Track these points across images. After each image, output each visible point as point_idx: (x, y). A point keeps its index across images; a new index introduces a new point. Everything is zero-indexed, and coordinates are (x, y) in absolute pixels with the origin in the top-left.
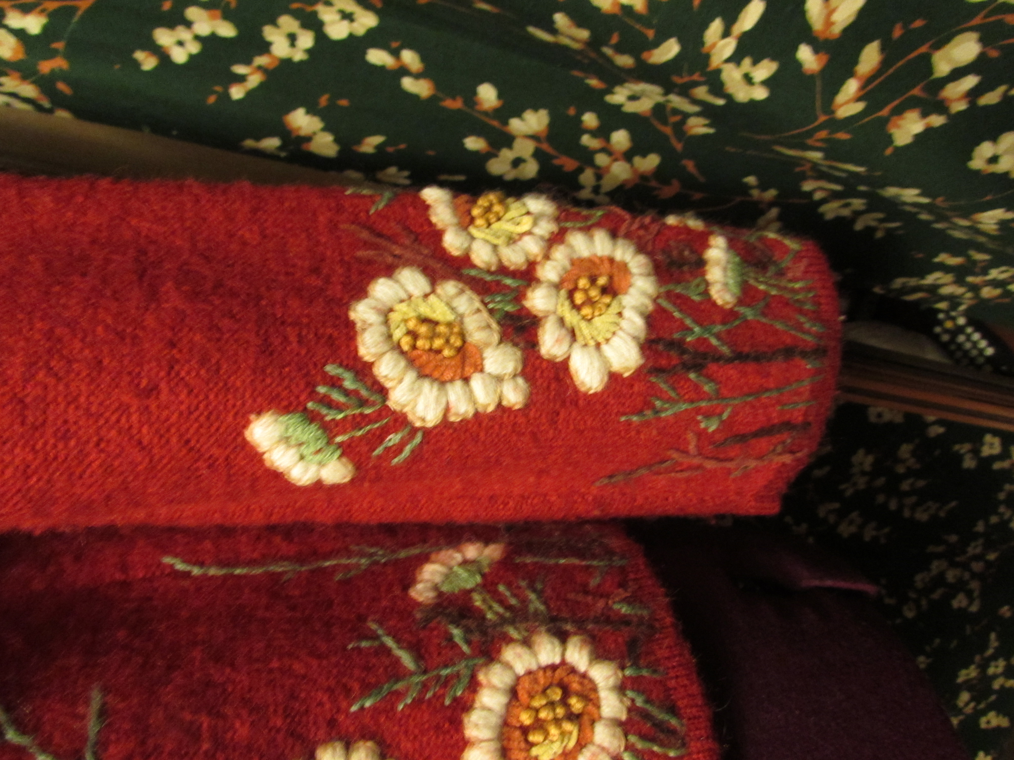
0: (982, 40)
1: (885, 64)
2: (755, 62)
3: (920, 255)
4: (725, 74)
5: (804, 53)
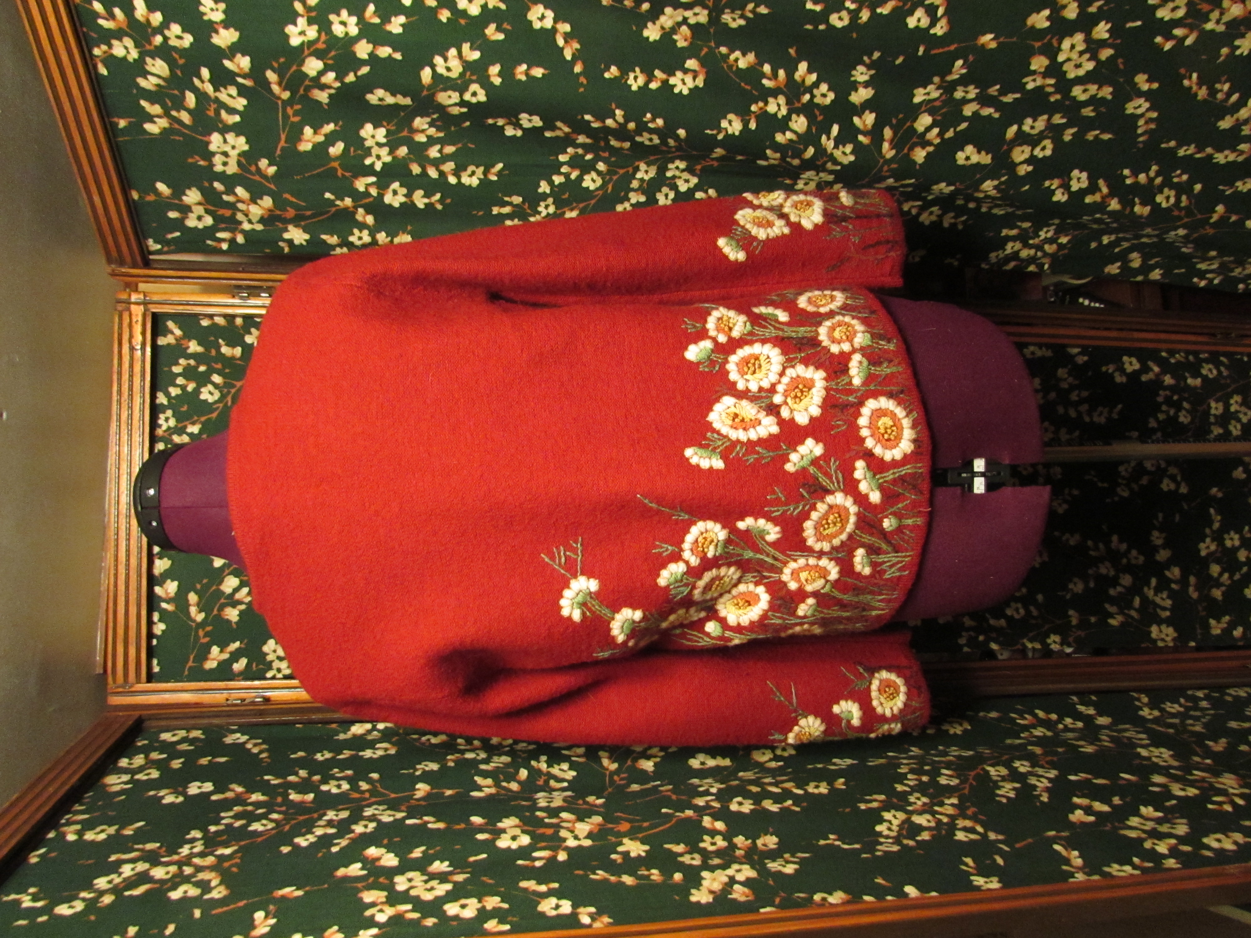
0: (930, 115)
1: (895, 134)
2: (844, 146)
3: (991, 234)
4: (835, 155)
5: (861, 138)
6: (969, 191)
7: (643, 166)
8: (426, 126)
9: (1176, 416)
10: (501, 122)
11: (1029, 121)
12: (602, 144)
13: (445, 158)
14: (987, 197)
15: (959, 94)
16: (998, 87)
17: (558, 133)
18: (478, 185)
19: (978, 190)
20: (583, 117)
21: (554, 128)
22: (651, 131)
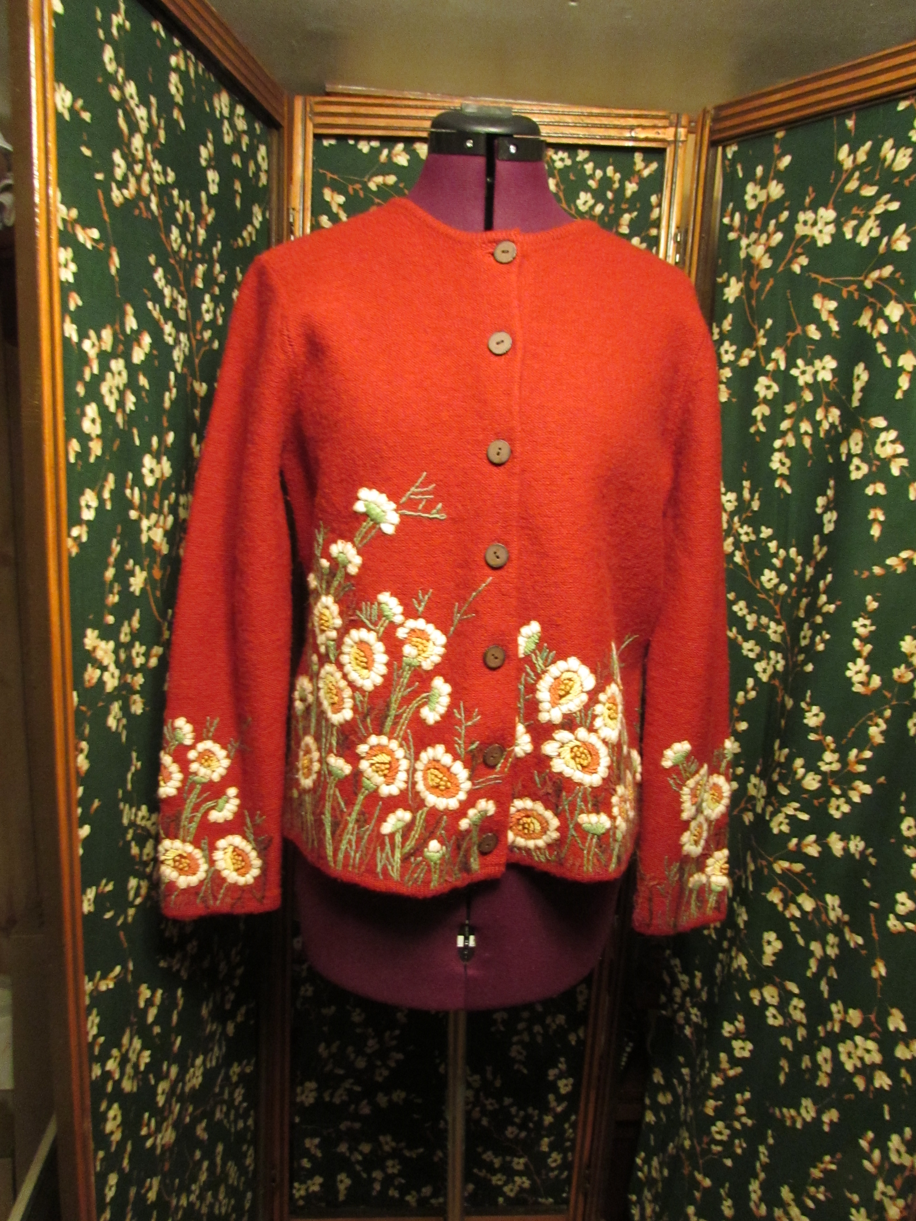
0: (814, 910)
1: (797, 874)
2: (788, 824)
3: (697, 962)
4: (780, 815)
5: (795, 841)
6: (738, 942)
7: (781, 629)
8: (831, 420)
9: (513, 1124)
10: (830, 493)
11: (801, 1004)
12: (804, 590)
13: (799, 437)
14: (731, 959)
15: (831, 939)
16: (835, 976)
17: (816, 548)
18: (771, 469)
19: (739, 950)
20: (829, 573)
21: (821, 544)
22: (812, 638)
